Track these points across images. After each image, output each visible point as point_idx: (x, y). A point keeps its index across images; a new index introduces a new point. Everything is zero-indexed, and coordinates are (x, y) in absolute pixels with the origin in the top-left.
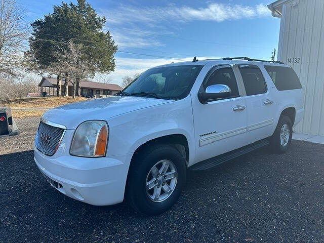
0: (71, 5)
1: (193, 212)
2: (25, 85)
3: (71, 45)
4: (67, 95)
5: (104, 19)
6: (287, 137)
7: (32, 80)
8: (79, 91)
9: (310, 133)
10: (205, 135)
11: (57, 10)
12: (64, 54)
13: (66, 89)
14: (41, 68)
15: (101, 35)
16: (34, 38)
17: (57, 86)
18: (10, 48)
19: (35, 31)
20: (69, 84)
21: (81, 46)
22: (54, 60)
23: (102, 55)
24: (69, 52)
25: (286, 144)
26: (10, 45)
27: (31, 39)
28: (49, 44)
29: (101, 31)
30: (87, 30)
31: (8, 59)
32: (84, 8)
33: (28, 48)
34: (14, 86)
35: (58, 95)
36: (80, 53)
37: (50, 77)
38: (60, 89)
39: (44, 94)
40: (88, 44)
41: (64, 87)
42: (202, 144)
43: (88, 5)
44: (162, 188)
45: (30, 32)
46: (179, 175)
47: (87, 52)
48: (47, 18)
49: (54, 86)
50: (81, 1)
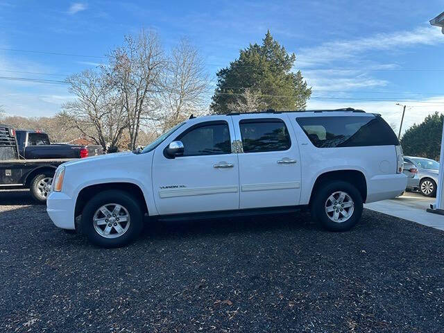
3: (248, 94)
10: (167, 187)
19: (219, 81)
25: (345, 220)
29: (290, 72)
32: (270, 48)
42: (162, 196)
44: (113, 227)
48: (233, 65)
50: (268, 39)
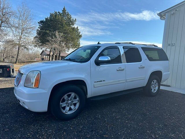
0: (59, 12)
1: (85, 121)
2: (34, 54)
3: (57, 33)
4: (54, 60)
5: (76, 20)
6: (157, 88)
7: (38, 51)
8: (60, 58)
9: (180, 87)
10: (97, 82)
11: (51, 15)
12: (53, 38)
13: (53, 57)
14: (41, 45)
15: (74, 29)
16: (39, 30)
17: (49, 55)
18: (26, 35)
19: (39, 26)
20: (55, 54)
21: (62, 34)
22: (48, 41)
23: (73, 39)
24: (56, 37)
25: (155, 91)
26: (26, 33)
27: (38, 30)
28: (46, 33)
29: (74, 26)
30: (66, 26)
31: (25, 40)
32: (65, 14)
33: (36, 35)
34: (29, 55)
35: (49, 60)
36: (61, 38)
37: (46, 50)
38: (51, 57)
39: (43, 59)
40: (66, 33)
41: (53, 56)
42: (95, 86)
43: (67, 12)
44: (70, 107)
45: (37, 27)
46: (81, 101)
47: (65, 38)
48: (46, 19)
49: (48, 55)
50: (64, 10)
